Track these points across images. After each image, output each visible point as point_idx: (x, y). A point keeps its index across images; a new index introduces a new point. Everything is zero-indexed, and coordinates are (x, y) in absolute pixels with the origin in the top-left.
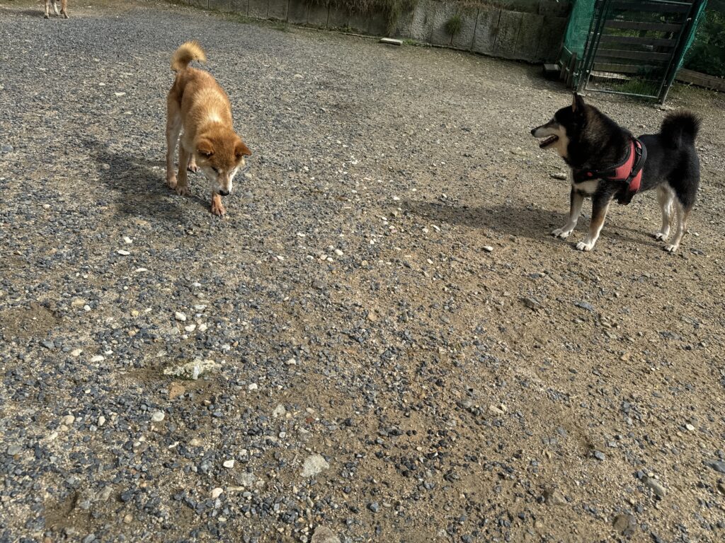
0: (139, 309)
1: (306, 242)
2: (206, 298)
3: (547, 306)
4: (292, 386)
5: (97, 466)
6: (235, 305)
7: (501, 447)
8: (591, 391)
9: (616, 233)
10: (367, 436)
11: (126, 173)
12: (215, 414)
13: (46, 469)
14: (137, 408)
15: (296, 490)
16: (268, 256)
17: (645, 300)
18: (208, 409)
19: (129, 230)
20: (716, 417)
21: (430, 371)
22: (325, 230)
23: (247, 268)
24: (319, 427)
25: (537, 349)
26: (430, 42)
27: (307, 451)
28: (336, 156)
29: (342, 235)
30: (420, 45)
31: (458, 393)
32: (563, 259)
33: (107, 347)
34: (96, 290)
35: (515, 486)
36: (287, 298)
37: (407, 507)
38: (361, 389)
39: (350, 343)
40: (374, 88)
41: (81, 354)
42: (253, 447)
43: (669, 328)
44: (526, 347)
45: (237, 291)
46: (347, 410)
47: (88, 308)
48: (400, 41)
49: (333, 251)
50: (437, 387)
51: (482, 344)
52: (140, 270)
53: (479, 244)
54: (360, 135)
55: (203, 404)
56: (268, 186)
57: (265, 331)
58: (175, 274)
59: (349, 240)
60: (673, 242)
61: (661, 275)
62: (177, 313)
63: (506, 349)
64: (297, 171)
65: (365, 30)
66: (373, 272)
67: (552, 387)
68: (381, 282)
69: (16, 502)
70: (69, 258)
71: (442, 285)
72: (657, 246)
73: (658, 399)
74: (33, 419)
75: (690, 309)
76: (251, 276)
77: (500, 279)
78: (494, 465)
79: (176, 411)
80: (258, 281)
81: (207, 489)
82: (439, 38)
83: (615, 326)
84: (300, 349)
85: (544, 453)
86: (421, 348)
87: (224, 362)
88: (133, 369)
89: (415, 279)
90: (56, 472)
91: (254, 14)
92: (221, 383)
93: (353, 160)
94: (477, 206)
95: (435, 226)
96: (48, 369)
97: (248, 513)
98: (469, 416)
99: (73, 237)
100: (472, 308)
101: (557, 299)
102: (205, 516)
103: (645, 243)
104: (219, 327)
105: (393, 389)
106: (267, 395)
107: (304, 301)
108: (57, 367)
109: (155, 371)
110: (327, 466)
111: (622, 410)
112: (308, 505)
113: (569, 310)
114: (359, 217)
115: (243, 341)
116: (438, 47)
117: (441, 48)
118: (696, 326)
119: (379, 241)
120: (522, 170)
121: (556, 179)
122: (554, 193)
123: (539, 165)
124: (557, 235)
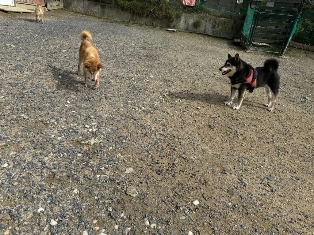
0: (73, 124)
1: (131, 104)
2: (95, 121)
3: (217, 127)
4: (124, 148)
5: (61, 168)
6: (105, 124)
7: (192, 169)
8: (228, 154)
9: (250, 104)
10: (147, 164)
11: (67, 79)
12: (98, 155)
13: (45, 167)
14: (73, 152)
15: (123, 176)
16: (118, 109)
17: (256, 127)
18: (96, 154)
19: (69, 99)
20: (273, 165)
21: (172, 146)
22: (139, 100)
23: (110, 112)
24: (132, 160)
25: (211, 141)
26: (187, 30)
27: (128, 166)
28: (145, 74)
29: (144, 102)
30: (183, 32)
31: (180, 153)
32: (226, 112)
33: (62, 134)
34: (58, 118)
35: (196, 180)
36: (124, 122)
37: (158, 183)
38: (147, 150)
39: (144, 137)
40: (162, 49)
41: (54, 136)
42: (110, 164)
43: (262, 136)
44: (207, 140)
45: (106, 119)
46: (142, 156)
47: (56, 123)
48: (175, 30)
49: (141, 107)
50: (173, 151)
51: (191, 138)
52: (73, 112)
53: (196, 107)
54: (155, 67)
55: (94, 152)
56: (118, 85)
57: (115, 132)
58: (85, 113)
59: (147, 104)
60: (271, 107)
61: (264, 119)
62: (86, 125)
63: (200, 140)
64: (130, 80)
65: (161, 26)
66: (155, 115)
67: (214, 153)
68: (157, 118)
69: (37, 175)
70: (49, 107)
71: (180, 120)
72: (265, 109)
73: (253, 158)
74: (40, 154)
75: (272, 130)
76: (111, 115)
77: (201, 118)
78: (189, 173)
79: (85, 154)
80: (114, 116)
81: (95, 175)
82: (191, 28)
83: (242, 135)
84: (127, 138)
85: (207, 171)
86: (169, 139)
87: (101, 140)
88: (71, 141)
89: (170, 117)
90: (48, 168)
91: (116, 19)
92: (100, 146)
93: (151, 76)
94: (197, 93)
95: (180, 100)
96: (44, 140)
97: (107, 182)
98: (183, 160)
99: (50, 101)
100: (190, 127)
101: (221, 125)
102: (94, 182)
103: (261, 108)
104: (100, 130)
105: (158, 151)
106: (115, 151)
107: (129, 123)
108: (47, 140)
109: (79, 142)
110: (134, 171)
111: (238, 161)
112: (127, 181)
113: (225, 129)
114: (151, 96)
115: (108, 135)
116: (190, 32)
117: (192, 33)
118: (273, 136)
119: (158, 105)
120: (217, 81)
123: (224, 79)
124: (226, 104)
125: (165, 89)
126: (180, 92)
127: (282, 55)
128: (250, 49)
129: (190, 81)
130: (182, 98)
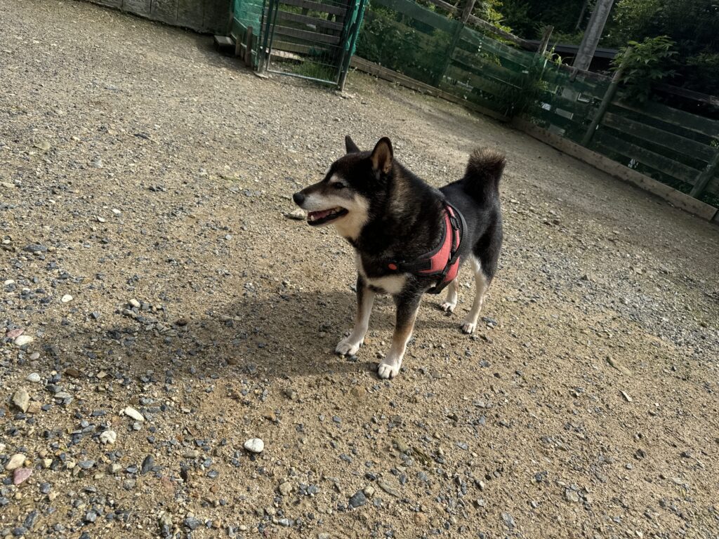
32: (375, 416)
60: (470, 319)
72: (451, 325)
120: (244, 209)
121: (293, 221)
122: (302, 250)
123: (263, 196)
124: (345, 353)
125: (12, 335)
126: (113, 334)
127: (340, 90)
128: (266, 70)
129: (138, 230)
130: (139, 379)
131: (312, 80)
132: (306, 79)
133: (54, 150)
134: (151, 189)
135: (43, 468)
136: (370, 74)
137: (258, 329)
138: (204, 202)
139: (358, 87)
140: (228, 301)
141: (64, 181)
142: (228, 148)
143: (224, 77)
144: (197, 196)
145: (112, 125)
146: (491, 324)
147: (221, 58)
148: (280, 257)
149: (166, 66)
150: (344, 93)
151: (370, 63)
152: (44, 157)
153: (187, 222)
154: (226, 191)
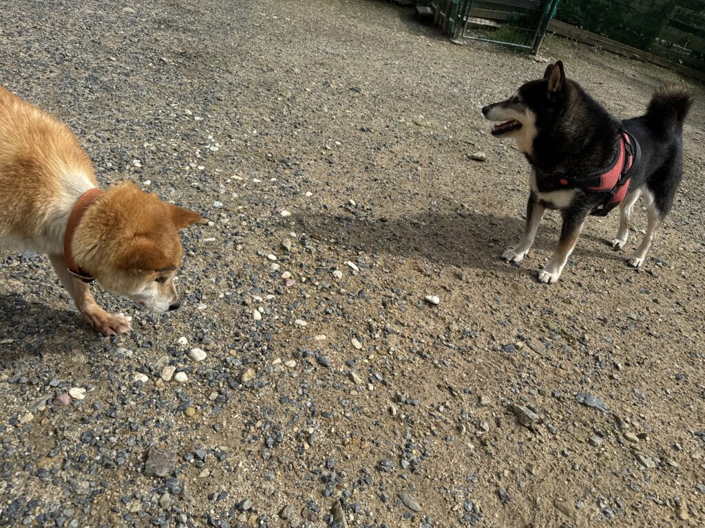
3: (546, 413)
49: (186, 353)
53: (418, 291)
54: (219, 100)
59: (215, 319)
71: (386, 401)
72: (619, 259)
77: (465, 365)
89: (341, 394)
93: (211, 143)
95: (350, 263)
100: (444, 451)
120: (433, 149)
121: (474, 162)
122: (480, 185)
123: (450, 141)
124: (510, 259)
125: (278, 209)
126: (338, 219)
127: (534, 54)
128: (462, 37)
129: (354, 157)
130: (355, 247)
131: (507, 45)
132: (500, 44)
133: (294, 97)
134: (362, 130)
135: (301, 282)
136: (570, 39)
137: (439, 232)
138: (402, 142)
139: (554, 52)
140: (416, 211)
141: (301, 119)
142: (423, 102)
143: (423, 44)
144: (396, 137)
145: (333, 81)
146: (660, 264)
147: (421, 27)
148: (460, 187)
149: (373, 35)
150: (538, 57)
151: (571, 27)
152: (287, 102)
153: (388, 155)
154: (419, 135)
